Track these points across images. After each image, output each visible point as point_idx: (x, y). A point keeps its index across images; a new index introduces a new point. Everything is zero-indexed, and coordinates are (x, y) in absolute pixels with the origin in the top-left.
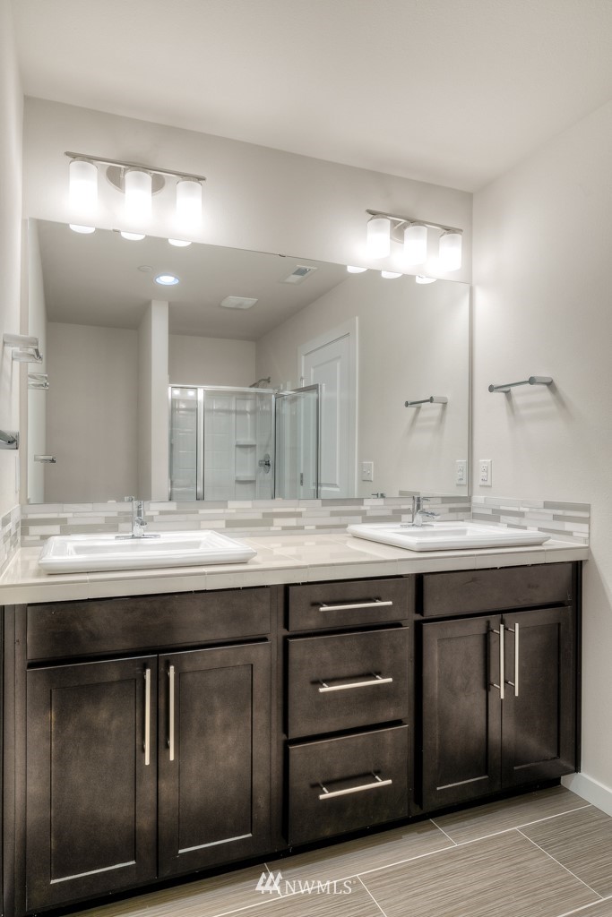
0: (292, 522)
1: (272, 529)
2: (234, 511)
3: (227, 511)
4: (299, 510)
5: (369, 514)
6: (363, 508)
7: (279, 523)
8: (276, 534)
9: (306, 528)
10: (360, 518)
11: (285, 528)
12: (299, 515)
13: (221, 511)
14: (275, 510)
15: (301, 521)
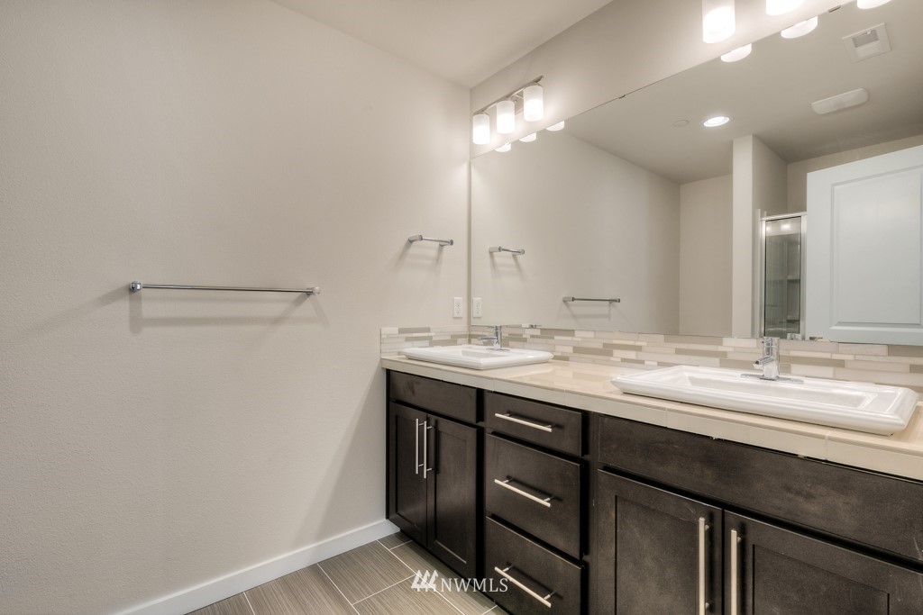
0: (632, 355)
1: (612, 359)
2: (579, 339)
3: (575, 339)
4: (638, 343)
5: (730, 357)
6: (721, 349)
7: (618, 354)
8: (614, 364)
9: (646, 362)
10: (717, 360)
11: (624, 360)
12: (638, 349)
13: (569, 338)
14: (615, 342)
15: (641, 356)
